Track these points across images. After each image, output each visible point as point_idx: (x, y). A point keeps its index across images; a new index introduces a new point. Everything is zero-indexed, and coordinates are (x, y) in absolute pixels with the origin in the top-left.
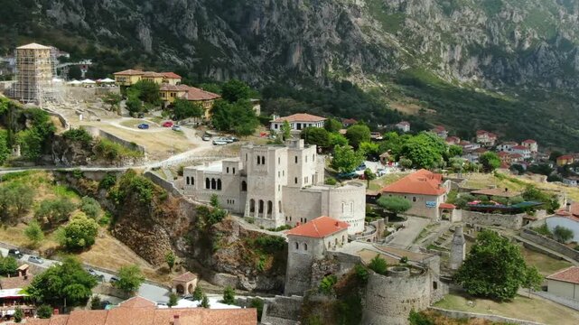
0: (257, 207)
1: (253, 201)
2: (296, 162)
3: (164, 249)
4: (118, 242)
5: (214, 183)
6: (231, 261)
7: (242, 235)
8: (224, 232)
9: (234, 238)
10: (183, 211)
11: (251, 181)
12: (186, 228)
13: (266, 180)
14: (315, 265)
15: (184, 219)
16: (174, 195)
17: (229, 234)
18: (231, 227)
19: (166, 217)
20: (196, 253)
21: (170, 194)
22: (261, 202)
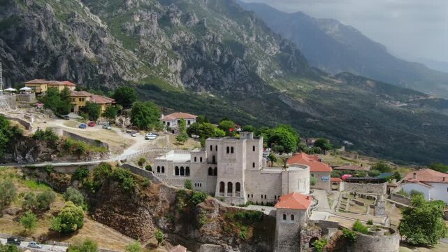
0: (226, 187)
1: (222, 184)
2: (254, 150)
3: (149, 229)
4: (101, 225)
5: (182, 171)
6: (215, 233)
7: (221, 211)
8: (207, 210)
9: (215, 214)
10: (163, 195)
11: (221, 167)
12: (166, 209)
13: (235, 165)
14: (302, 231)
15: (164, 201)
16: (153, 182)
17: (211, 211)
18: (213, 206)
19: (150, 201)
20: (177, 229)
21: (151, 181)
22: (230, 184)
